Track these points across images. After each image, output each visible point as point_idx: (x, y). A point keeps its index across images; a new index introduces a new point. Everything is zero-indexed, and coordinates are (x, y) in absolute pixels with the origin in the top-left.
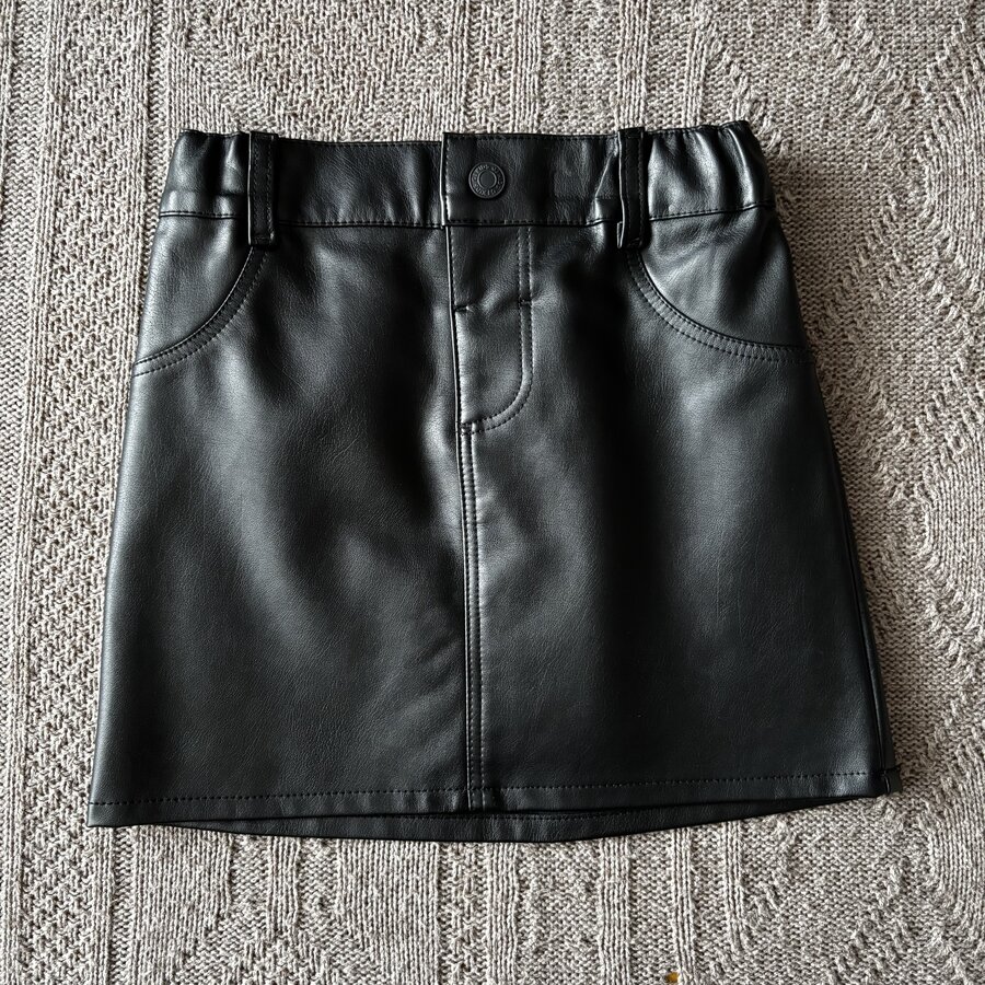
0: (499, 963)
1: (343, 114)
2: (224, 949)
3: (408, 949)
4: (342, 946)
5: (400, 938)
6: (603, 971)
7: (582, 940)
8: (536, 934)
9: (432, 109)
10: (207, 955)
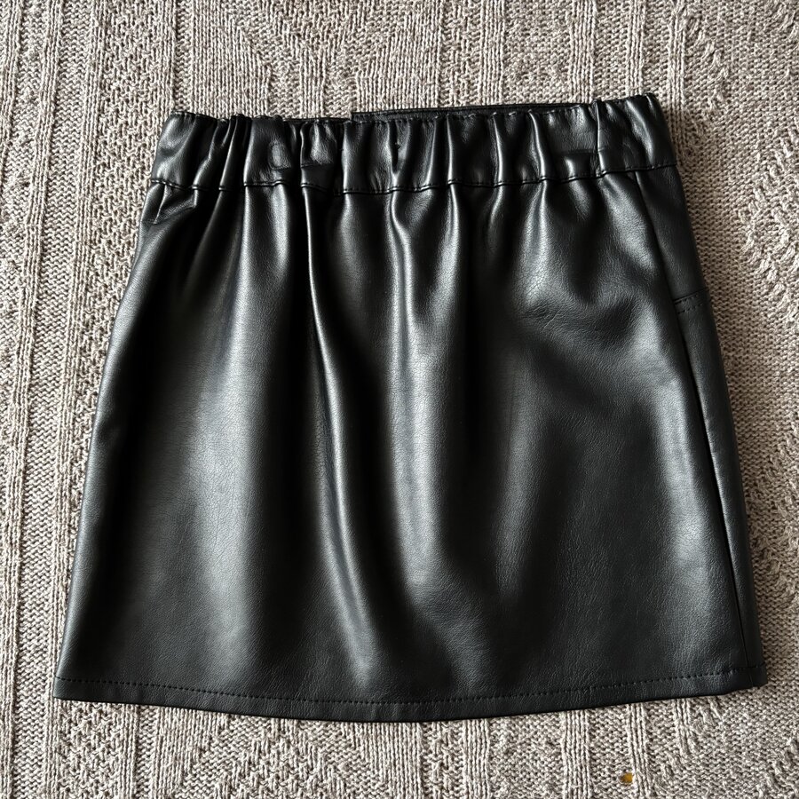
0: (473, 763)
1: (339, 34)
2: (234, 745)
3: (394, 749)
4: (336, 745)
5: (387, 739)
6: (566, 771)
7: (547, 743)
8: (506, 737)
9: (414, 29)
10: (220, 750)
